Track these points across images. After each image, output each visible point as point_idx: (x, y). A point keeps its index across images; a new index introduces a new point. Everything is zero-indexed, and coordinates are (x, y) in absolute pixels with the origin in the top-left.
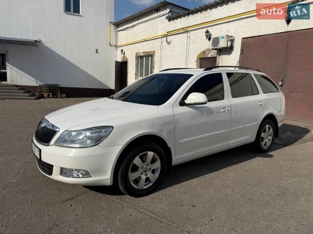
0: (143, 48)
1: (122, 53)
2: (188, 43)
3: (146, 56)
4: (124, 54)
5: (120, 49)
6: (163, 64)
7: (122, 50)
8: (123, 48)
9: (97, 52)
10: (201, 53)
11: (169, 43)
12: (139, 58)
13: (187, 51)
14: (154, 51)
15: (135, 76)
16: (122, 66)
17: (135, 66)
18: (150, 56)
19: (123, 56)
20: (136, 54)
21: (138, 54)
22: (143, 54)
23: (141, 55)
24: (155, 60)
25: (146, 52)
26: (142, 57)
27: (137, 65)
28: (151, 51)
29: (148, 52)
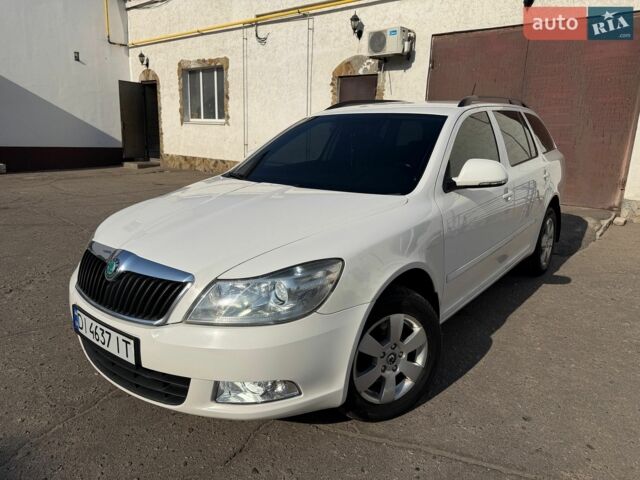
0: (198, 52)
1: (142, 62)
2: (310, 44)
3: (204, 70)
4: (147, 65)
5: (134, 54)
6: (251, 88)
7: (142, 56)
8: (143, 50)
9: (77, 59)
10: (340, 67)
11: (262, 41)
12: (188, 73)
13: (309, 59)
14: (227, 60)
15: (179, 116)
16: (144, 94)
17: (178, 93)
18: (215, 70)
19: (144, 68)
20: (179, 64)
21: (185, 66)
22: (197, 66)
23: (193, 66)
24: (229, 79)
25: (204, 61)
26: (193, 72)
27: (183, 91)
28: (218, 60)
29: (211, 61)
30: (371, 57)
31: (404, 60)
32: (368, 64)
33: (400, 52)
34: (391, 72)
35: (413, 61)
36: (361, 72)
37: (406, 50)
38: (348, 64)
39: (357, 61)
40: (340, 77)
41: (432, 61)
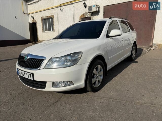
0: (46, 14)
1: (32, 18)
2: (74, 10)
3: (48, 19)
4: (33, 18)
5: (30, 16)
6: (60, 22)
7: (32, 16)
8: (32, 15)
9: (16, 18)
10: (82, 15)
11: (62, 10)
12: (44, 20)
13: (74, 14)
14: (53, 16)
15: (42, 31)
17: (41, 25)
18: (50, 18)
20: (42, 18)
21: (43, 18)
22: (46, 18)
23: (45, 18)
24: (54, 20)
25: (48, 16)
26: (45, 19)
27: (43, 24)
28: (51, 16)
29: (49, 16)
30: (89, 13)
31: (97, 13)
32: (88, 14)
33: (96, 11)
34: (94, 16)
35: (99, 13)
36: (87, 17)
37: (97, 10)
38: (83, 15)
39: (85, 14)
40: (82, 18)
41: (104, 13)
